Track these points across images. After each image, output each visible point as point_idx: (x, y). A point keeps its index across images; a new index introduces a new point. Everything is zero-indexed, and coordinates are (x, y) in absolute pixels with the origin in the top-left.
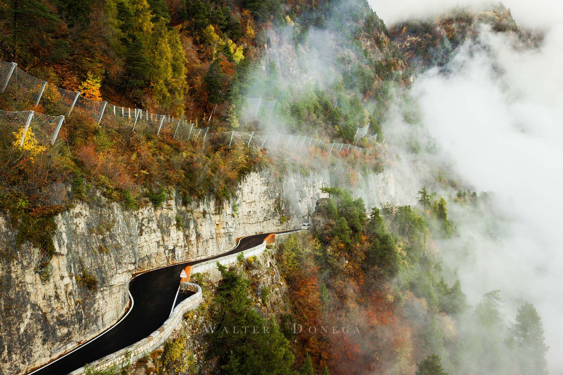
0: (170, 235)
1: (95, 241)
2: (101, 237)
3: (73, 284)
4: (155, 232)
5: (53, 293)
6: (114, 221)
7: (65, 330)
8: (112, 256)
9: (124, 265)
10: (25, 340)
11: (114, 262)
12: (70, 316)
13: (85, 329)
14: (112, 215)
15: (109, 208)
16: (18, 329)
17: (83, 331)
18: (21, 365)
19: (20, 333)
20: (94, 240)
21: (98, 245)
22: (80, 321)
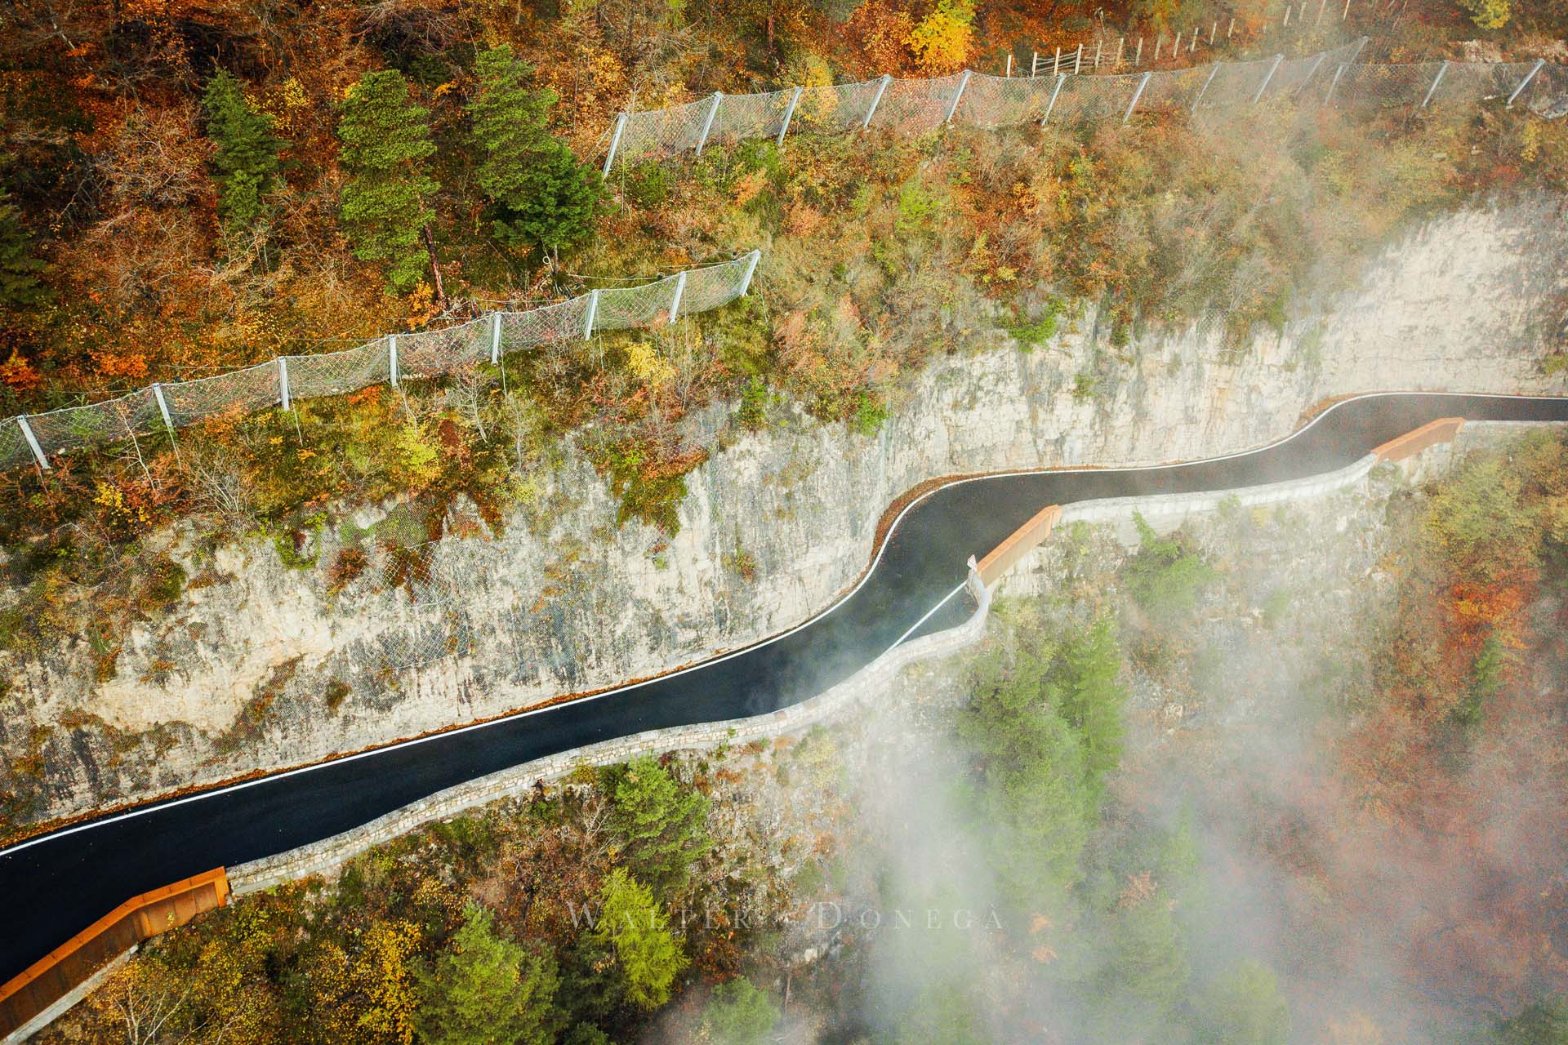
0: (1052, 410)
1: (772, 498)
2: (785, 491)
3: (715, 570)
4: (1012, 401)
5: (674, 585)
6: (818, 462)
7: (691, 634)
8: (801, 524)
9: (825, 540)
10: (621, 646)
11: (803, 536)
12: (703, 615)
13: (730, 633)
14: (816, 450)
15: (814, 437)
16: (612, 632)
17: (727, 636)
18: (614, 675)
19: (616, 637)
20: (768, 498)
21: (776, 505)
22: (722, 622)
